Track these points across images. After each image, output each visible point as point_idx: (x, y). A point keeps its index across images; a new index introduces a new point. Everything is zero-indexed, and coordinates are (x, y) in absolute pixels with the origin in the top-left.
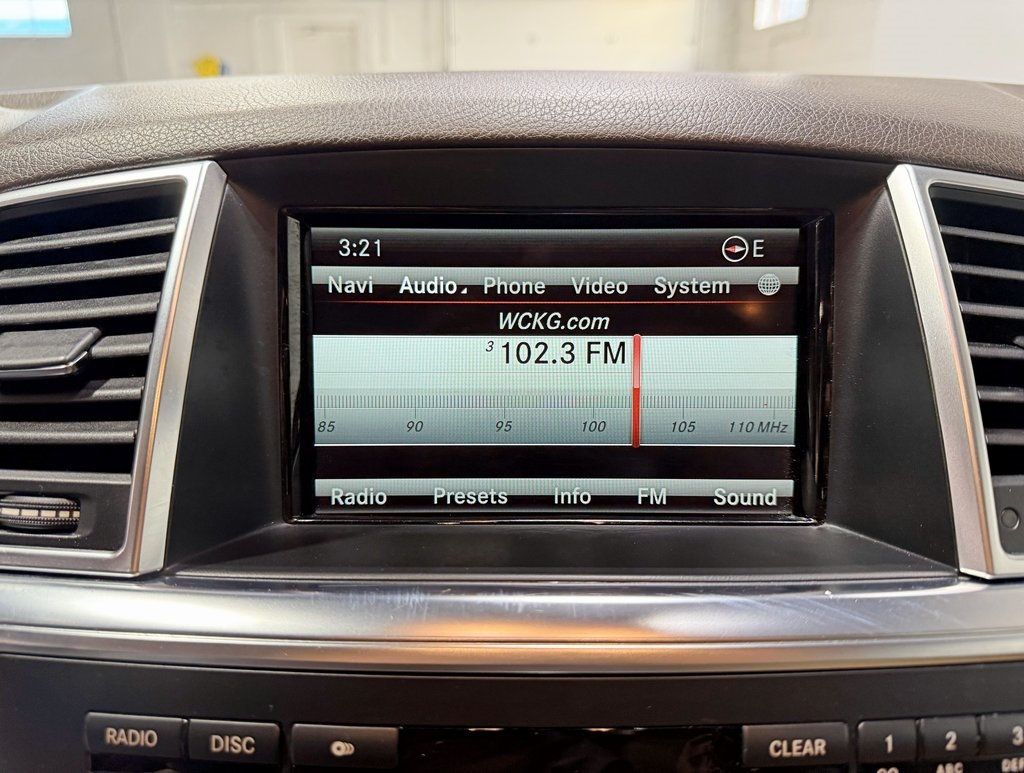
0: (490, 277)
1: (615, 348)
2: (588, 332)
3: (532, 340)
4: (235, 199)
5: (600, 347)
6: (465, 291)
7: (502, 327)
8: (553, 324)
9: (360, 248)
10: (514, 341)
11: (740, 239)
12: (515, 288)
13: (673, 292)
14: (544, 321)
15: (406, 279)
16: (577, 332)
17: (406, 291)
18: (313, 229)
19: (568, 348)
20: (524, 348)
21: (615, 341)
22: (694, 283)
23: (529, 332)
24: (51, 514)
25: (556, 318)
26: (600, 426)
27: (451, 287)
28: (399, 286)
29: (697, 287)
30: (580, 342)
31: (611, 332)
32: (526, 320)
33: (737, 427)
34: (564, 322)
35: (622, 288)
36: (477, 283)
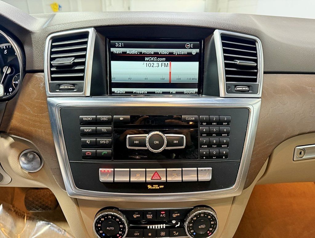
0: (144, 50)
1: (166, 64)
2: (161, 61)
3: (151, 63)
4: (98, 35)
5: (164, 64)
6: (139, 53)
7: (146, 60)
8: (155, 60)
9: (119, 45)
10: (148, 62)
11: (189, 44)
12: (148, 53)
13: (177, 54)
14: (153, 59)
15: (128, 51)
16: (159, 61)
17: (128, 53)
18: (111, 41)
19: (158, 64)
20: (150, 64)
21: (166, 63)
22: (181, 52)
23: (151, 61)
24: (70, 87)
25: (155, 58)
26: (163, 79)
27: (136, 52)
28: (127, 52)
29: (181, 53)
30: (160, 63)
31: (165, 61)
32: (150, 59)
33: (188, 79)
34: (157, 59)
35: (168, 53)
36: (141, 52)
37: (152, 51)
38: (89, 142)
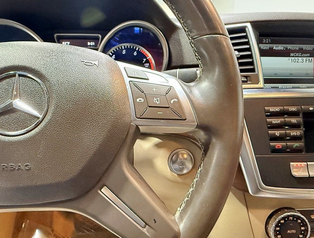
0: (289, 46)
1: (310, 60)
2: (306, 57)
3: (296, 58)
5: (308, 60)
6: (285, 49)
7: (291, 56)
8: (300, 55)
9: (266, 41)
10: (293, 58)
12: (293, 49)
14: (298, 55)
15: (275, 47)
16: (304, 57)
17: (275, 49)
19: (302, 60)
20: (295, 60)
21: (311, 58)
23: (296, 57)
25: (300, 54)
26: (308, 74)
27: (282, 48)
28: (273, 48)
30: (305, 59)
31: (310, 57)
32: (295, 55)
34: (302, 55)
35: (311, 49)
36: (287, 47)
37: (296, 47)
38: (278, 134)
